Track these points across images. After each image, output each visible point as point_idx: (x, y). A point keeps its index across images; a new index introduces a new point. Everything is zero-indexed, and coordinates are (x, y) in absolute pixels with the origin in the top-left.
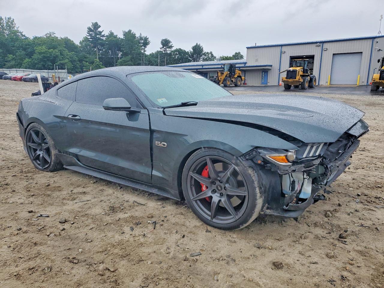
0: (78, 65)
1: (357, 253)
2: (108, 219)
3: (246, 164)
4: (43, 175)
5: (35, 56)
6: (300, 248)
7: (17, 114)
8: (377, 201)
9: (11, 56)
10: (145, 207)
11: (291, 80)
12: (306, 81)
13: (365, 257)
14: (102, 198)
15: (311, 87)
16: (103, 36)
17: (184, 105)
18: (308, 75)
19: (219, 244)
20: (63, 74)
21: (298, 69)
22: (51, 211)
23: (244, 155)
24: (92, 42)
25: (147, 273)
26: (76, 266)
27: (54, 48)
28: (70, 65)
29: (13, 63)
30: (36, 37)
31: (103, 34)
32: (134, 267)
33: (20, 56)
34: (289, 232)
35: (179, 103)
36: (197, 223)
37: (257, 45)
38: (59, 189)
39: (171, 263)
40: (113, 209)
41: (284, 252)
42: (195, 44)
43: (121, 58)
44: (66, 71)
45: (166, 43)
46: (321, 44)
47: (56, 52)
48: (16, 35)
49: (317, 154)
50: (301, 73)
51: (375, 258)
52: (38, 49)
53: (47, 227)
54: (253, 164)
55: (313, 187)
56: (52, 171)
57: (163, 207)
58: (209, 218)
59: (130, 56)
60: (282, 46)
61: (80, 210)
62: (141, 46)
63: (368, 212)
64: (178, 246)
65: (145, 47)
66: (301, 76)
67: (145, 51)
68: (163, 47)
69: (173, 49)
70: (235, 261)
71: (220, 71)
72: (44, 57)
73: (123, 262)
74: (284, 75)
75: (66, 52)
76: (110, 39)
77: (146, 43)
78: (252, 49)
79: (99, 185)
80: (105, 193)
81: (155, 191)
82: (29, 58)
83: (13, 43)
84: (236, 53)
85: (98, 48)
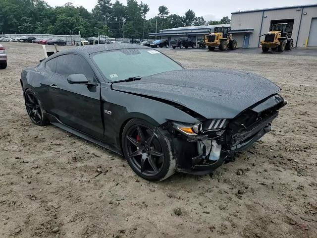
0: (90, 29)
1: (245, 207)
2: (69, 167)
3: (163, 133)
4: (36, 128)
5: (57, 23)
6: (201, 199)
7: (21, 80)
8: (288, 163)
9: (39, 23)
10: (99, 158)
11: (269, 43)
12: (283, 44)
13: (250, 211)
14: (71, 150)
15: (288, 48)
16: (111, 5)
17: (131, 80)
18: (286, 39)
19: (141, 192)
20: (77, 38)
21: (276, 32)
22: (31, 158)
23: (161, 126)
24: (101, 10)
25: (79, 211)
26: (33, 202)
27: (72, 16)
28: (83, 30)
29: (40, 29)
30: (58, 7)
31: (110, 3)
32: (72, 206)
33: (46, 23)
34: (200, 186)
35: (127, 78)
36: (132, 174)
37: (241, 11)
38: (43, 140)
39: (99, 204)
40: (75, 159)
41: (188, 202)
42: (188, 10)
43: (125, 23)
44: (79, 35)
45: (163, 10)
46: (301, 9)
47: (73, 19)
48: (42, 5)
49: (221, 127)
50: (279, 37)
51: (258, 212)
52: (59, 17)
53: (24, 171)
54: (169, 133)
55: (221, 151)
56: (42, 125)
57: (112, 160)
58: (140, 171)
59: (132, 22)
60: (264, 11)
61: (51, 158)
62: (142, 13)
63: (274, 172)
64: (110, 192)
65: (145, 13)
66: (279, 39)
67: (145, 17)
68: (160, 14)
69: (169, 15)
70: (147, 206)
71: (206, 34)
72: (64, 24)
73: (66, 202)
74: (263, 38)
75: (81, 19)
76: (116, 7)
77: (146, 10)
78: (236, 15)
79: (72, 139)
80: (75, 145)
81: (107, 147)
82: (52, 25)
83: (40, 13)
84: (224, 18)
85: (107, 15)
